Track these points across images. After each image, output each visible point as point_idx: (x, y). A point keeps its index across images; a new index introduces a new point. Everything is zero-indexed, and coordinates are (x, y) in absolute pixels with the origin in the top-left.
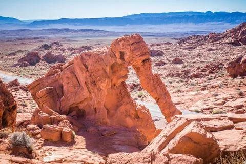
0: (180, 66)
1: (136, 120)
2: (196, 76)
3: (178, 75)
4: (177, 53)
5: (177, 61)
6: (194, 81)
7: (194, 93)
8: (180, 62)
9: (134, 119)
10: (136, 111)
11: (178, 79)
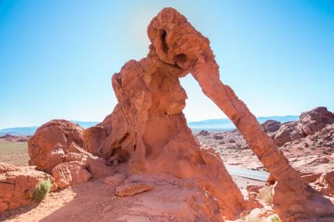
0: (234, 144)
1: (199, 165)
2: (246, 148)
3: (234, 148)
4: (231, 138)
5: (232, 141)
6: (245, 151)
7: (247, 157)
8: (234, 142)
9: (195, 164)
10: (199, 152)
11: (234, 151)
